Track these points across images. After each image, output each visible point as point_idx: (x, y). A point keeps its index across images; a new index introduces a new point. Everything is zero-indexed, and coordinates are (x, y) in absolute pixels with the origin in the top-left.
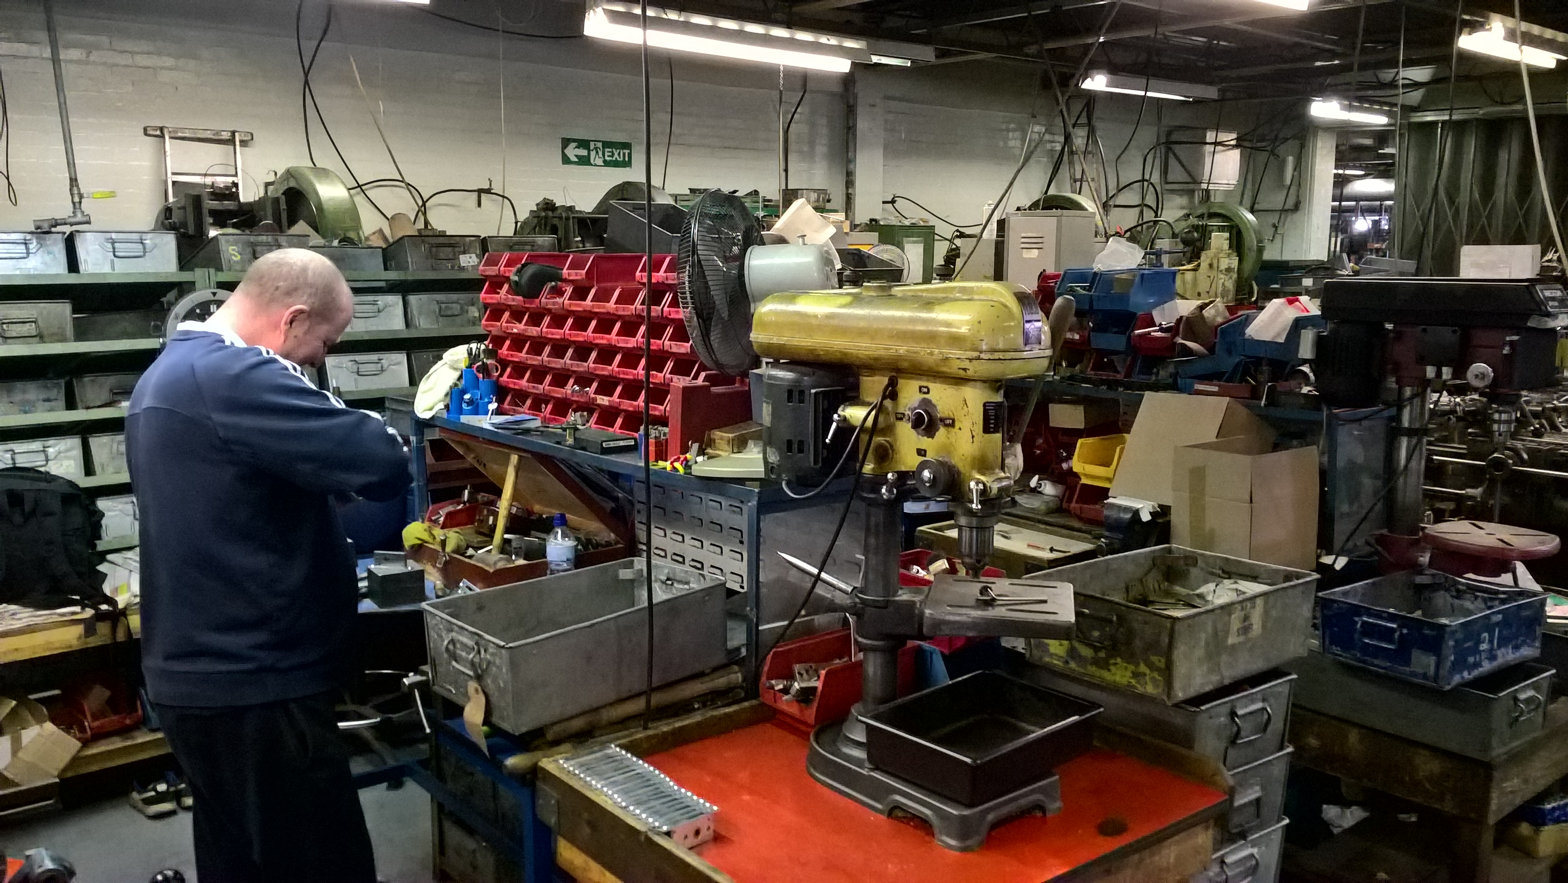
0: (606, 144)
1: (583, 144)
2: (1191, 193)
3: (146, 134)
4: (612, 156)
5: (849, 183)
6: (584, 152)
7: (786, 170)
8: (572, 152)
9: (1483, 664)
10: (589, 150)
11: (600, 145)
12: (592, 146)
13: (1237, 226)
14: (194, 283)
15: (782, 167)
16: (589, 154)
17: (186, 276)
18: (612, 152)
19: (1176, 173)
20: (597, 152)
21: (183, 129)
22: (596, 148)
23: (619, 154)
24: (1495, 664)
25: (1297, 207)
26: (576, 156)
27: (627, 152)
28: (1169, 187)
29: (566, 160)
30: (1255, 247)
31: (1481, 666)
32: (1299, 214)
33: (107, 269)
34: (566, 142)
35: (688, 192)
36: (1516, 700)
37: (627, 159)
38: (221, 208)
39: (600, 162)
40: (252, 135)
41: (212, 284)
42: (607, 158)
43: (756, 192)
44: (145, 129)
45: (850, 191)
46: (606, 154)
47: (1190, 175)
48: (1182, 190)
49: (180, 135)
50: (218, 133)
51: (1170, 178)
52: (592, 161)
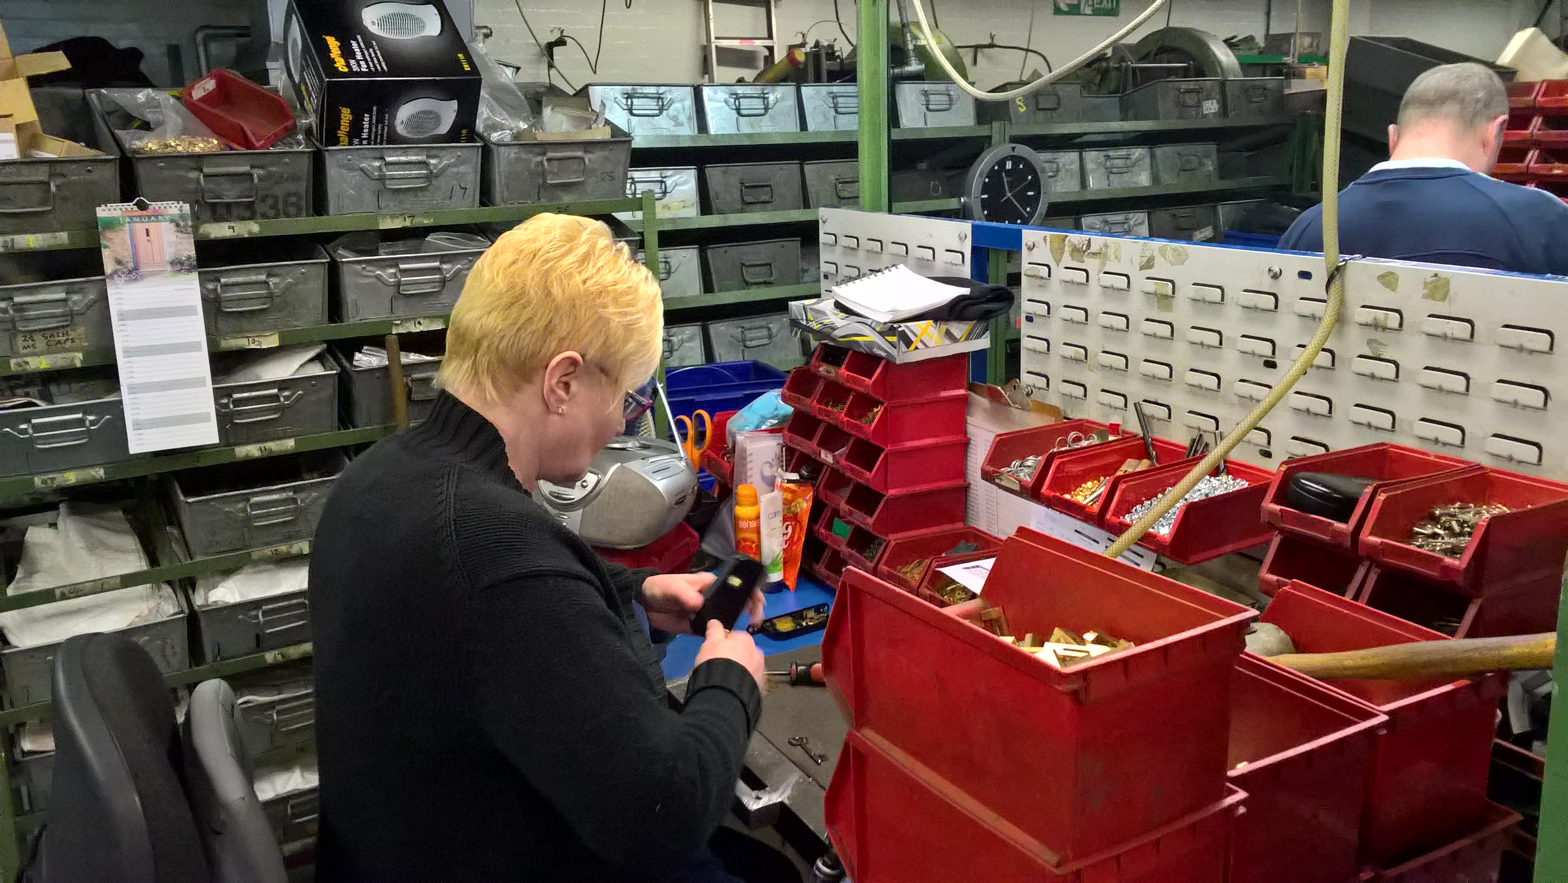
4: (1101, 3)
14: (990, 137)
17: (983, 131)
23: (1108, 1)
26: (1068, 5)
29: (1057, 10)
33: (921, 125)
37: (1115, 6)
39: (1088, 11)
41: (1007, 138)
42: (1096, 6)
46: (1096, 1)
52: (1082, 11)
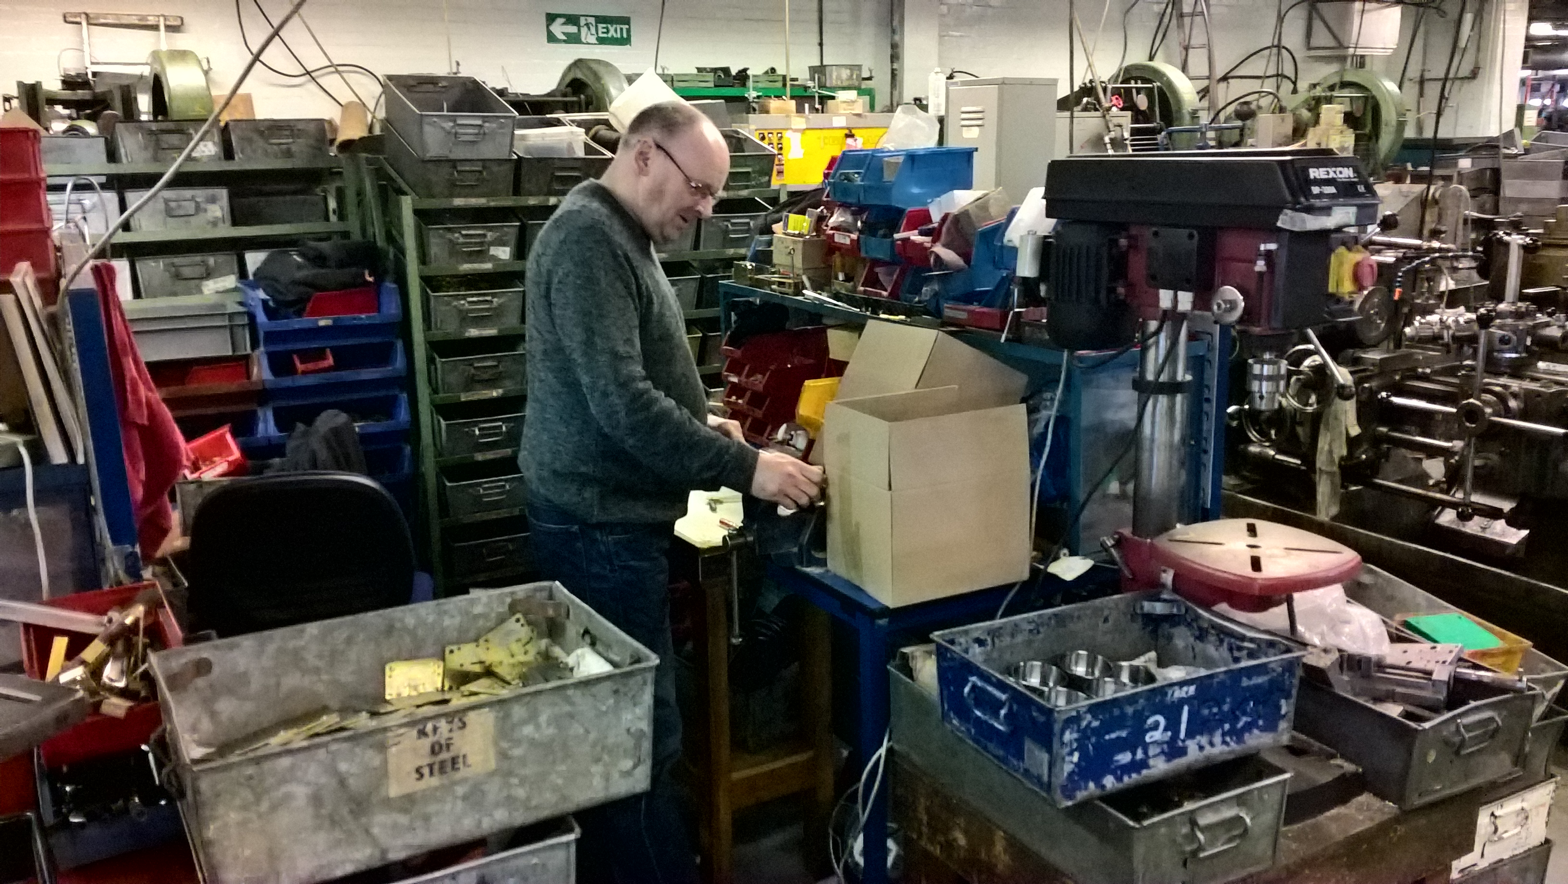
0: (600, 19)
1: (572, 20)
2: (1342, 59)
3: (66, 21)
4: (608, 32)
5: (895, 57)
6: (573, 29)
7: (821, 44)
8: (558, 29)
9: (1151, 762)
10: (579, 27)
11: (592, 20)
12: (583, 21)
13: (1374, 97)
15: (817, 40)
16: (579, 30)
18: (607, 28)
19: (1321, 37)
20: (589, 29)
21: (105, 16)
22: (587, 25)
23: (616, 31)
24: (1180, 763)
25: (1474, 75)
26: (564, 34)
27: (625, 27)
28: (1313, 53)
29: (551, 38)
30: (1394, 123)
31: (1147, 767)
32: (1476, 82)
34: (551, 18)
35: (695, 72)
36: (1193, 823)
37: (625, 35)
38: (74, 98)
39: (593, 39)
40: (182, 19)
42: (601, 35)
43: (773, 70)
44: (65, 17)
45: (895, 66)
46: (600, 30)
47: (1335, 37)
48: (1329, 57)
49: (102, 21)
50: (143, 18)
51: (1314, 42)
52: (583, 40)
